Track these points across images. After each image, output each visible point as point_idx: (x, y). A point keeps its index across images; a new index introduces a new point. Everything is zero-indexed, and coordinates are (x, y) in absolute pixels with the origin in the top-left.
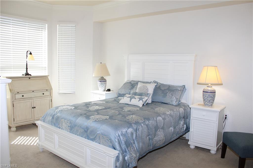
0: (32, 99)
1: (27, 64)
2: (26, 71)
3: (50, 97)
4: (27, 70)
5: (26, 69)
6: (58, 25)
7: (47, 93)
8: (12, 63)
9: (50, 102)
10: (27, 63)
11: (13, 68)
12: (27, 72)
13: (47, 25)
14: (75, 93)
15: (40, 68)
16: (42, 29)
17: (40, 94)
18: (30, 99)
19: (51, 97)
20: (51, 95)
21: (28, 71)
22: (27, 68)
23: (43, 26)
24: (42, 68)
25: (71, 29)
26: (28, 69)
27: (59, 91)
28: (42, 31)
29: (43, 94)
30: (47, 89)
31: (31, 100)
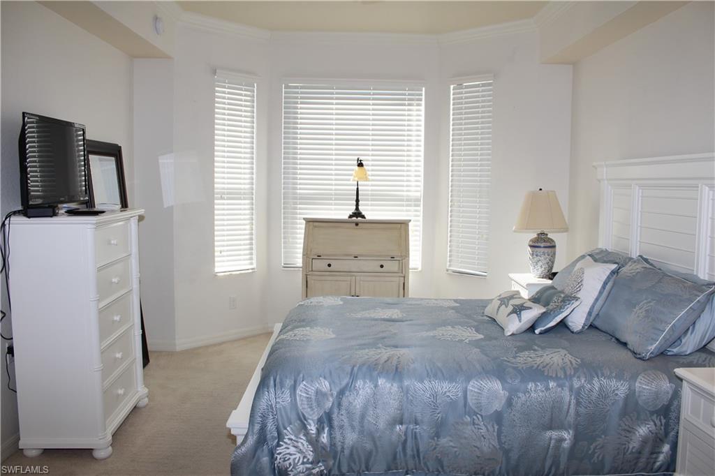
0: (353, 276)
1: (358, 189)
2: (355, 207)
3: (400, 277)
4: (357, 205)
5: (355, 203)
6: (452, 87)
7: (390, 266)
8: (334, 187)
9: (399, 290)
10: (359, 187)
11: (336, 199)
12: (357, 208)
13: (424, 89)
14: (485, 276)
15: (402, 200)
16: (409, 100)
17: (374, 266)
18: (348, 276)
19: (404, 277)
20: (402, 273)
21: (360, 207)
22: (357, 201)
23: (414, 92)
24: (408, 200)
25: (482, 92)
26: (360, 203)
27: (450, 266)
28: (409, 105)
29: (382, 266)
30: (393, 255)
31: (349, 278)
